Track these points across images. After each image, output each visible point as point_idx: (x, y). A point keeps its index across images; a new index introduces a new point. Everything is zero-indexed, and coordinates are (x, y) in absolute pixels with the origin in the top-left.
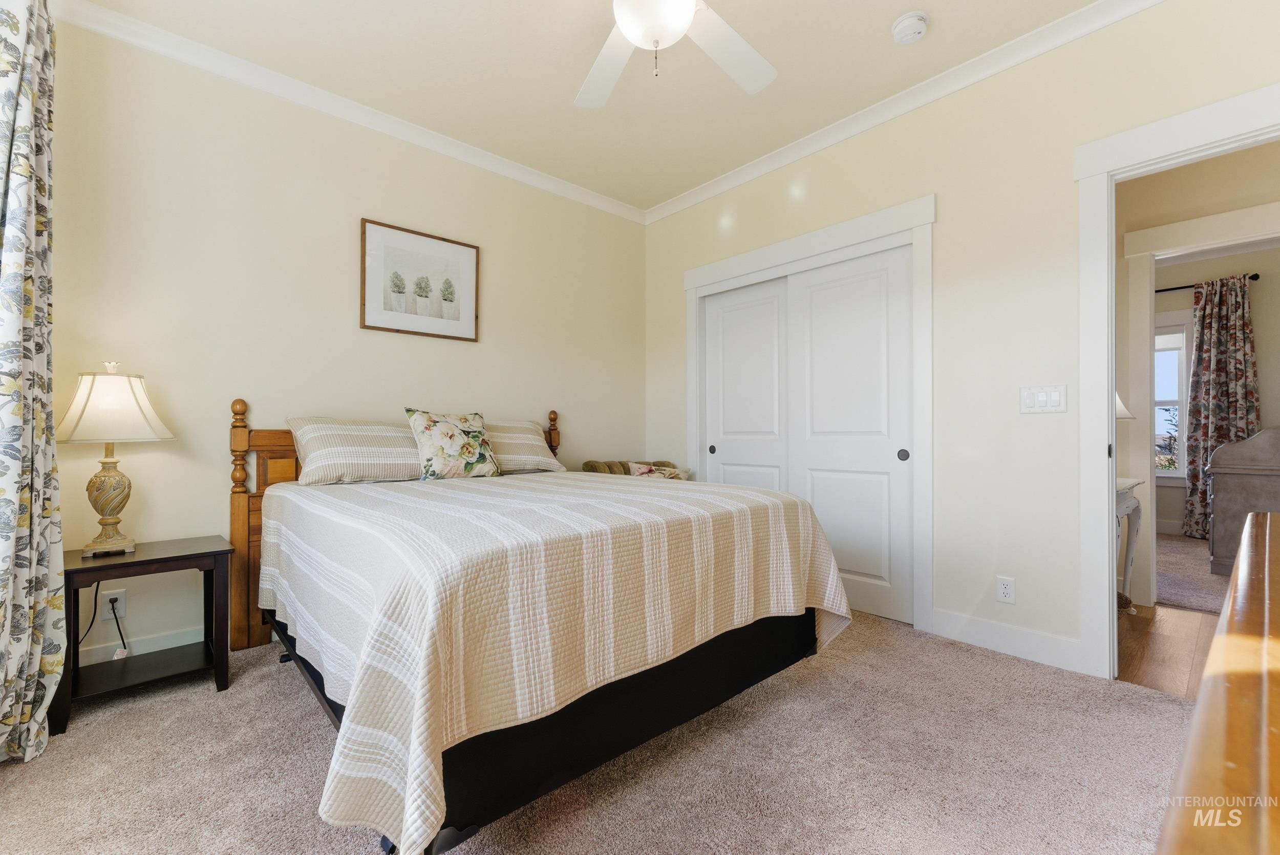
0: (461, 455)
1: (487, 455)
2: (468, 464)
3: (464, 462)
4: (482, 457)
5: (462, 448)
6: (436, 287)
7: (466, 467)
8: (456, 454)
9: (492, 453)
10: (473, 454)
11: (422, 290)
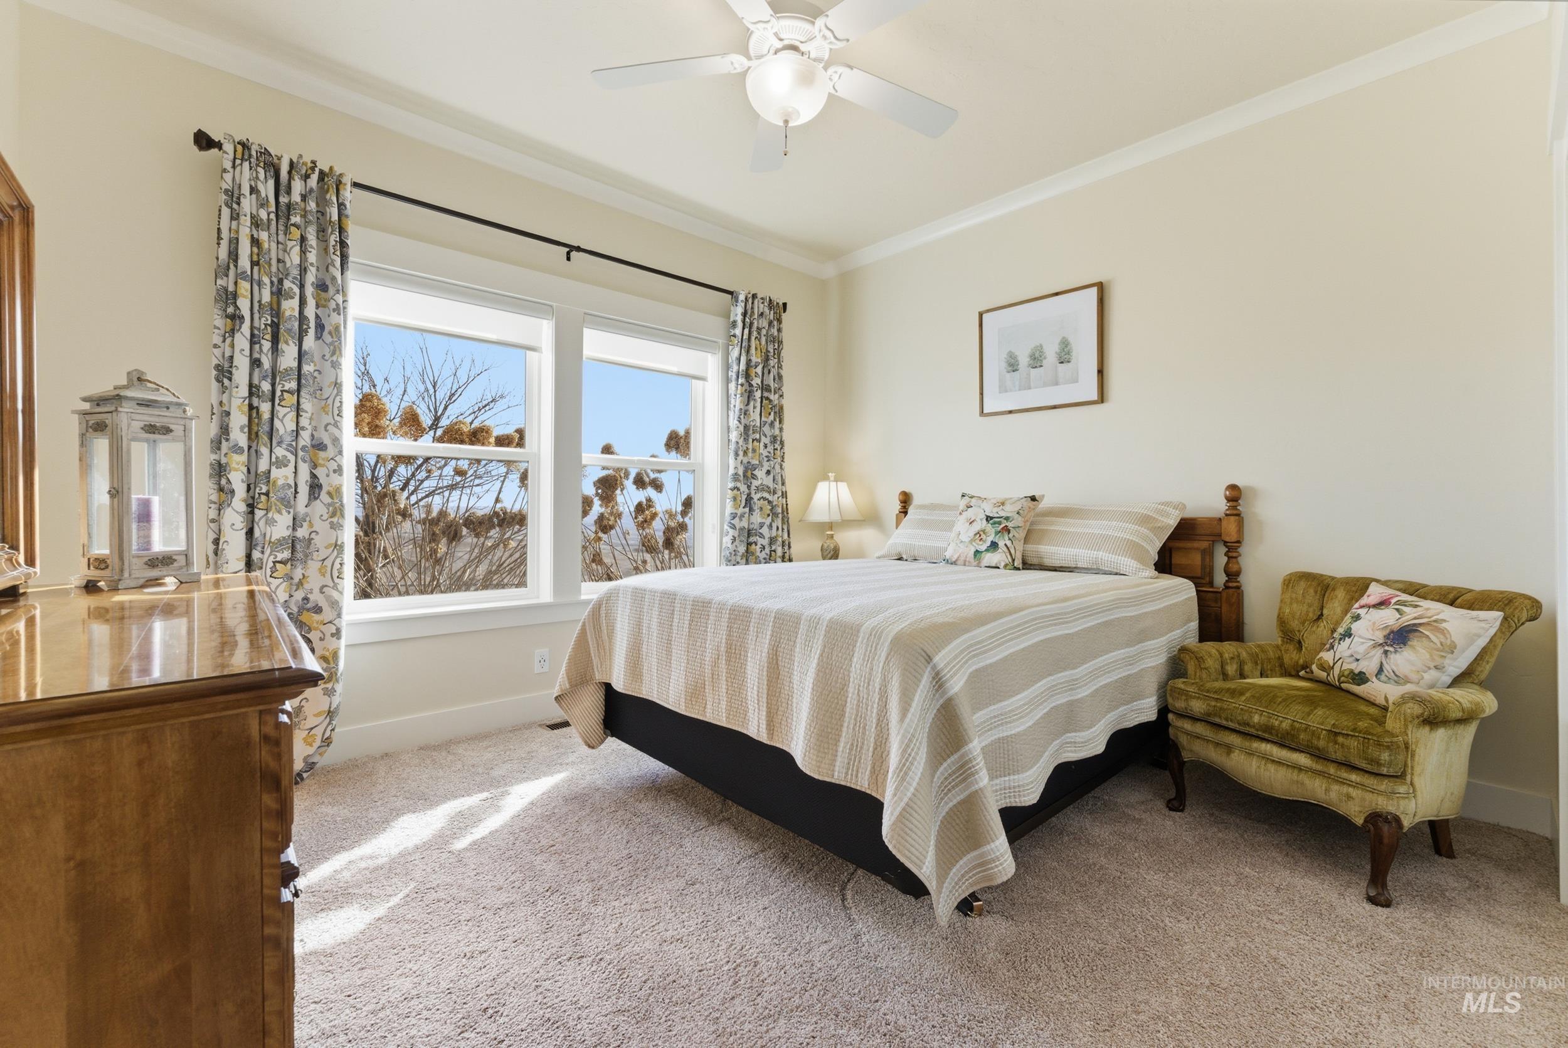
0: (971, 541)
1: (1001, 544)
2: (977, 552)
3: (973, 550)
4: (994, 546)
5: (976, 535)
6: (1051, 352)
7: (975, 555)
8: (967, 540)
9: (1009, 543)
10: (985, 541)
11: (1036, 360)
